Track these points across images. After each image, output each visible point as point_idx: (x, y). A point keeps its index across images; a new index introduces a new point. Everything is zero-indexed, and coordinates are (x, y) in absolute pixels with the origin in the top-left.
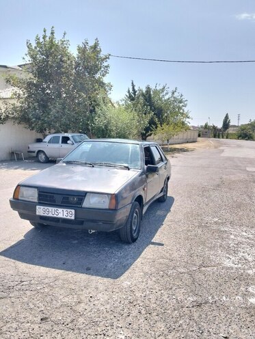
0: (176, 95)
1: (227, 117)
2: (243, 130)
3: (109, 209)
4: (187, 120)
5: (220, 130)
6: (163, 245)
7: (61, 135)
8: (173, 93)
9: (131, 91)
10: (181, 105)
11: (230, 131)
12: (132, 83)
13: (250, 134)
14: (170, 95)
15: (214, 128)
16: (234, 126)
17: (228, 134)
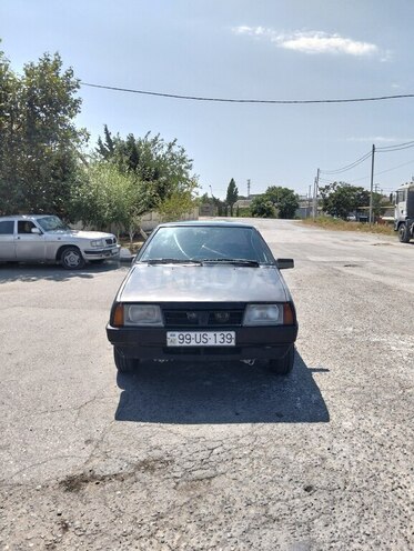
0: (175, 149)
1: (232, 184)
2: (258, 203)
3: (284, 325)
4: (195, 189)
5: (223, 204)
6: (327, 370)
7: (16, 219)
8: (170, 147)
9: (104, 141)
10: (183, 166)
11: (239, 204)
12: (106, 129)
13: (269, 209)
14: (166, 149)
15: (215, 201)
16: (243, 198)
17: (238, 209)
